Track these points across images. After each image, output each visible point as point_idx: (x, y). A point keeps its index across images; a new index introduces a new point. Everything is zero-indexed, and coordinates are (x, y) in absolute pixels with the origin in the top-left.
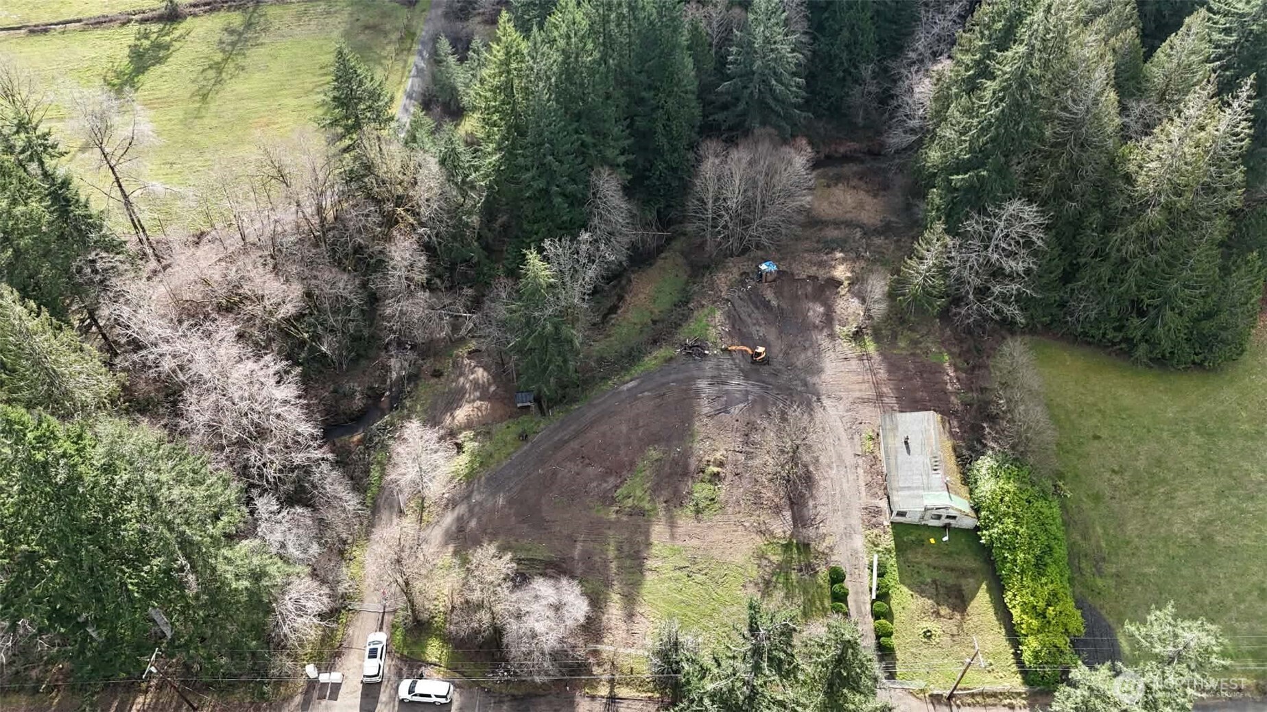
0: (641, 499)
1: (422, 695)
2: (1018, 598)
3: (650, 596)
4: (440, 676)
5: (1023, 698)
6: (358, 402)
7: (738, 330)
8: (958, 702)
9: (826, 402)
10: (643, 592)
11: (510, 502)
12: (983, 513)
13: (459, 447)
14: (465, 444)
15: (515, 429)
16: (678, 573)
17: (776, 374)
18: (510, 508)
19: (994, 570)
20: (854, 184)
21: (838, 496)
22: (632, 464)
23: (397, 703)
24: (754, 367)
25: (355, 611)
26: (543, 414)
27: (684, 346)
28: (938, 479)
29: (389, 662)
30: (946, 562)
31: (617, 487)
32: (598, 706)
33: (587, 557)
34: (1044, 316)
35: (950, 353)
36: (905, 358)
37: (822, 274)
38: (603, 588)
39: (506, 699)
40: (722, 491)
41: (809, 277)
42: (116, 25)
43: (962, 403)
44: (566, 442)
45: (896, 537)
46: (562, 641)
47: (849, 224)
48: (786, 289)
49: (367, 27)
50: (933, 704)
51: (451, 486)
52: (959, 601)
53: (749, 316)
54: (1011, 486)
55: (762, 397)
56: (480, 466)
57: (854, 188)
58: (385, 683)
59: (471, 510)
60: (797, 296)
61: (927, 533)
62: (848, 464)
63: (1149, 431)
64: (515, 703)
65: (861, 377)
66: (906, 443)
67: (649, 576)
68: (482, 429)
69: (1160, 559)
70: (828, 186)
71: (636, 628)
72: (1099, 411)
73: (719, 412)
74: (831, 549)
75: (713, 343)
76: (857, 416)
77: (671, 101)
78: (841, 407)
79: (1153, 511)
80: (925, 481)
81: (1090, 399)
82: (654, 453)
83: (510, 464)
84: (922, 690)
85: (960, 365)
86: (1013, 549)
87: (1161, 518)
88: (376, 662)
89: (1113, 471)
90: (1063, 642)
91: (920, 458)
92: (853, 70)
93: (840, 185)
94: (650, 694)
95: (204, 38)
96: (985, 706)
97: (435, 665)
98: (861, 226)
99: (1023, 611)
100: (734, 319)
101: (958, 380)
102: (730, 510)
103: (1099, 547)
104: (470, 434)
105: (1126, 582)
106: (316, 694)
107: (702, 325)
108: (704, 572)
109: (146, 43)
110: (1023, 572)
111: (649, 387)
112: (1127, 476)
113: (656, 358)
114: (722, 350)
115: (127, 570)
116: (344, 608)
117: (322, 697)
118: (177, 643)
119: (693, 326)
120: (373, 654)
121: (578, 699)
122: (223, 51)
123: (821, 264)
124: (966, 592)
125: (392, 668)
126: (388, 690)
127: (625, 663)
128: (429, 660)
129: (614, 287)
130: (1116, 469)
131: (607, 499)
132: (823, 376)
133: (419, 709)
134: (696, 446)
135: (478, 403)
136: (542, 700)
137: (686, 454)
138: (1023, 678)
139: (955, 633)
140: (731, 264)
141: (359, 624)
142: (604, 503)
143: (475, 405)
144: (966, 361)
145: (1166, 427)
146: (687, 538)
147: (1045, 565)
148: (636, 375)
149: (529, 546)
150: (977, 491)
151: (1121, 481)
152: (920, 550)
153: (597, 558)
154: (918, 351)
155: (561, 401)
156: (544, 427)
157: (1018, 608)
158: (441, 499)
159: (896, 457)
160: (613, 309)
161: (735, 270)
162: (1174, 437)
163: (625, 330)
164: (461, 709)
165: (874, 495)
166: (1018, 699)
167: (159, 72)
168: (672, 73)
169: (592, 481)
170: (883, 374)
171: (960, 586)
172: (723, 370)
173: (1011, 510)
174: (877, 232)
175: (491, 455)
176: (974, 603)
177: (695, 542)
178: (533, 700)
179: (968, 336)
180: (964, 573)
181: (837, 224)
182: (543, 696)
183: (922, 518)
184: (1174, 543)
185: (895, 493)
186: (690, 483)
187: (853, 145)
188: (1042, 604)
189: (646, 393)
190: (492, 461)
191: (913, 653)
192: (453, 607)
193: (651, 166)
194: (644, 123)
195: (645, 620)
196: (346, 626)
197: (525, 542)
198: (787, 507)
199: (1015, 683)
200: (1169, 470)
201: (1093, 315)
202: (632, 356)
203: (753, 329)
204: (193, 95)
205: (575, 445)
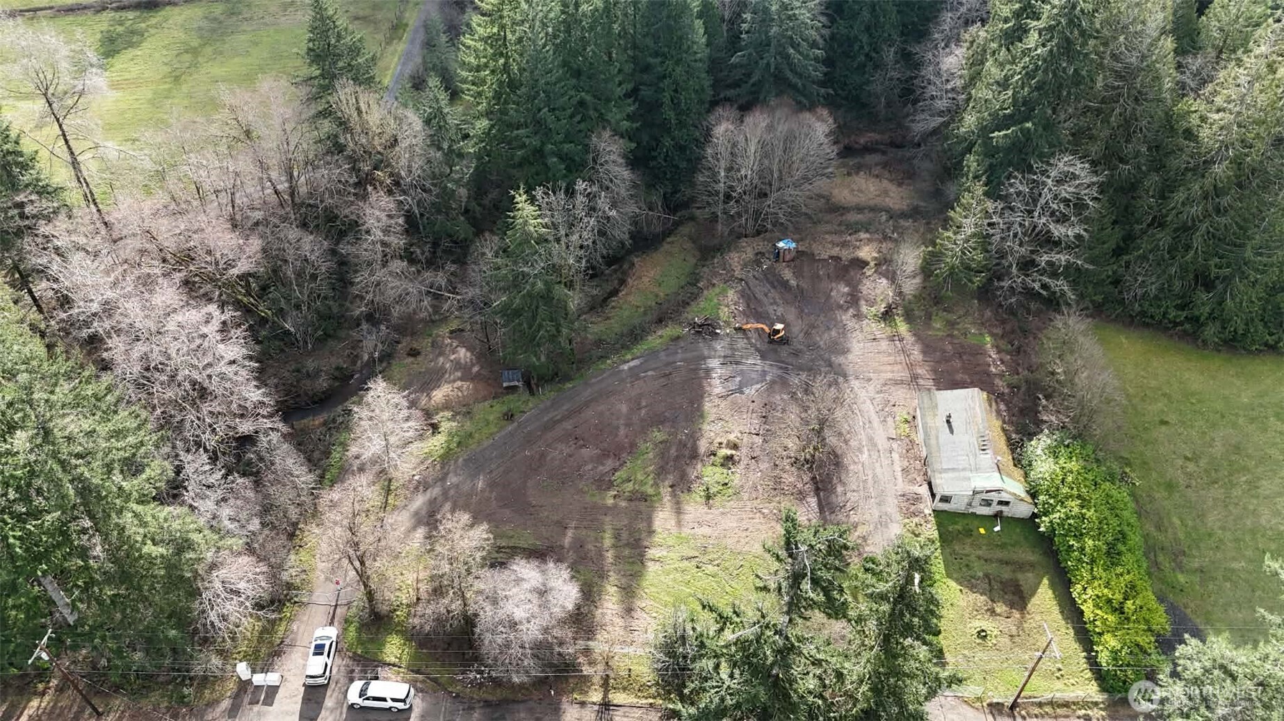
0: (642, 483)
1: (375, 699)
2: (1089, 591)
3: (653, 589)
4: (399, 678)
5: (1101, 709)
6: (323, 383)
7: (754, 310)
8: (1023, 712)
9: (855, 384)
10: (644, 584)
11: (492, 485)
12: (1041, 498)
13: (435, 428)
14: (442, 424)
15: (499, 408)
16: (686, 563)
17: (796, 354)
18: (491, 492)
19: (1058, 562)
20: (876, 172)
21: (870, 482)
22: (633, 445)
23: (345, 710)
24: (771, 346)
25: (301, 604)
26: (532, 393)
27: (693, 325)
28: (987, 459)
29: (338, 661)
30: (999, 554)
31: (615, 470)
32: (589, 715)
33: (579, 545)
34: (1095, 295)
35: (992, 335)
36: (941, 339)
37: (846, 254)
38: (596, 579)
39: (477, 705)
40: (736, 476)
41: (831, 257)
42: (90, 13)
43: (1009, 385)
44: (560, 421)
45: (940, 526)
46: (546, 630)
47: (873, 209)
48: (806, 269)
49: (357, 18)
50: (993, 715)
51: (423, 467)
52: (1016, 598)
53: (766, 295)
54: (1074, 465)
55: (781, 377)
56: (458, 446)
57: (877, 176)
58: (332, 685)
59: (445, 493)
60: (818, 276)
61: (976, 523)
62: (880, 448)
63: (1223, 416)
64: (488, 710)
65: (892, 358)
66: (948, 422)
67: (652, 567)
68: (461, 409)
69: (1249, 553)
70: (849, 174)
71: (635, 624)
72: (1164, 395)
73: (733, 392)
74: (864, 539)
75: (725, 322)
76: (890, 398)
77: (679, 69)
78: (871, 388)
79: (1236, 501)
80: (972, 462)
81: (1153, 383)
82: (658, 435)
83: (492, 444)
84: (979, 699)
85: (1003, 347)
86: (1079, 536)
87: (1245, 509)
88: (322, 659)
89: (1187, 458)
90: (1145, 640)
91: (965, 438)
92: (874, 55)
93: (862, 173)
94: (651, 701)
95: (182, 26)
96: (1056, 717)
97: (394, 665)
98: (888, 211)
99: (1097, 606)
100: (748, 297)
101: (1002, 362)
102: (746, 496)
103: (1177, 540)
104: (448, 414)
105: (1214, 579)
106: (247, 699)
107: (712, 304)
108: (717, 562)
109: (120, 29)
110: (1093, 561)
111: (654, 366)
112: (1202, 463)
113: (661, 337)
114: (735, 329)
115: (9, 521)
116: (289, 601)
117: (254, 702)
118: (79, 630)
119: (702, 305)
120: (319, 650)
121: (565, 705)
122: (201, 37)
123: (844, 245)
124: (1025, 588)
125: (342, 668)
126: (335, 694)
127: (621, 665)
128: (388, 660)
129: (615, 271)
130: (1190, 456)
131: (604, 484)
132: (850, 357)
133: (372, 716)
134: (706, 427)
135: (459, 383)
136: (521, 706)
137: (694, 437)
138: (1099, 686)
139: (1014, 633)
140: (744, 244)
141: (305, 618)
142: (599, 488)
143: (455, 385)
144: (1009, 343)
145: (1241, 413)
146: (696, 525)
147: (1119, 554)
148: (638, 354)
149: (512, 533)
150: (1032, 473)
151: (1196, 469)
152: (969, 541)
153: (590, 547)
154: (956, 332)
155: (552, 379)
156: (530, 407)
157: (1090, 603)
158: (410, 481)
159: (937, 438)
160: (615, 293)
161: (749, 250)
162: (1251, 423)
163: (627, 313)
164: (422, 716)
165: (913, 481)
166: (1095, 710)
167: (130, 56)
168: (681, 38)
169: (586, 463)
170: (917, 354)
171: (1017, 580)
172: (737, 350)
173: (1075, 492)
174: (903, 215)
175: (471, 435)
176: (1035, 601)
177: (706, 530)
178: (510, 706)
179: (1011, 317)
180: (1021, 566)
181: (859, 209)
182: (523, 701)
183: (970, 504)
184: (1263, 536)
185: (937, 475)
186: (699, 466)
187: (874, 136)
188: (1119, 597)
189: (650, 373)
190: (471, 441)
191: (965, 656)
192: (418, 599)
193: (657, 145)
194: (648, 93)
195: (645, 615)
196: (290, 620)
197: (506, 528)
198: (812, 493)
199: (1092, 691)
200: (1248, 456)
201: (1153, 290)
202: (634, 336)
203: (771, 309)
204: (165, 77)
205: (568, 425)
